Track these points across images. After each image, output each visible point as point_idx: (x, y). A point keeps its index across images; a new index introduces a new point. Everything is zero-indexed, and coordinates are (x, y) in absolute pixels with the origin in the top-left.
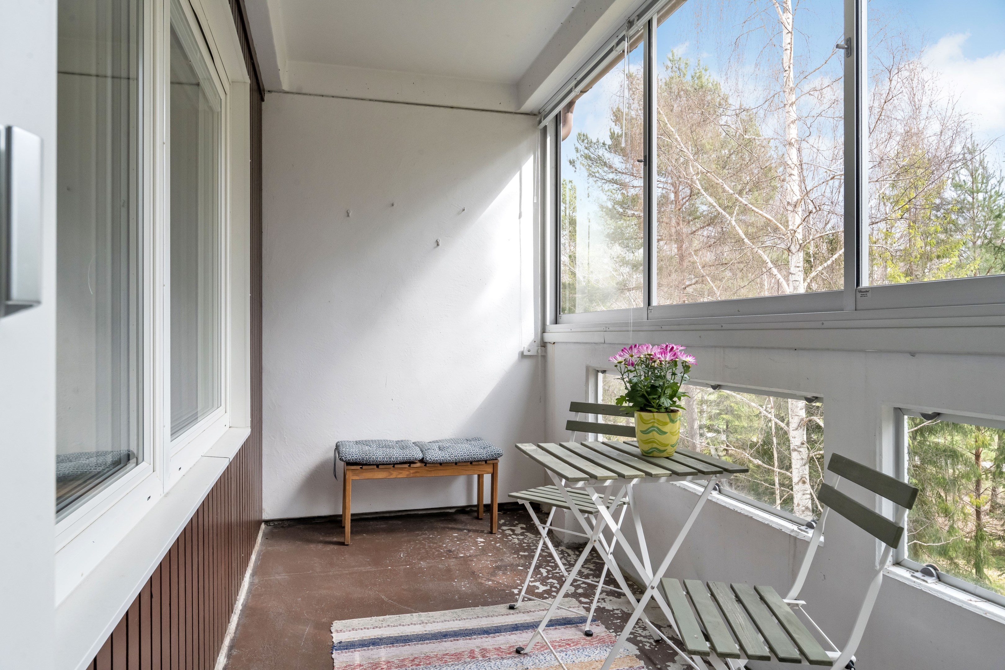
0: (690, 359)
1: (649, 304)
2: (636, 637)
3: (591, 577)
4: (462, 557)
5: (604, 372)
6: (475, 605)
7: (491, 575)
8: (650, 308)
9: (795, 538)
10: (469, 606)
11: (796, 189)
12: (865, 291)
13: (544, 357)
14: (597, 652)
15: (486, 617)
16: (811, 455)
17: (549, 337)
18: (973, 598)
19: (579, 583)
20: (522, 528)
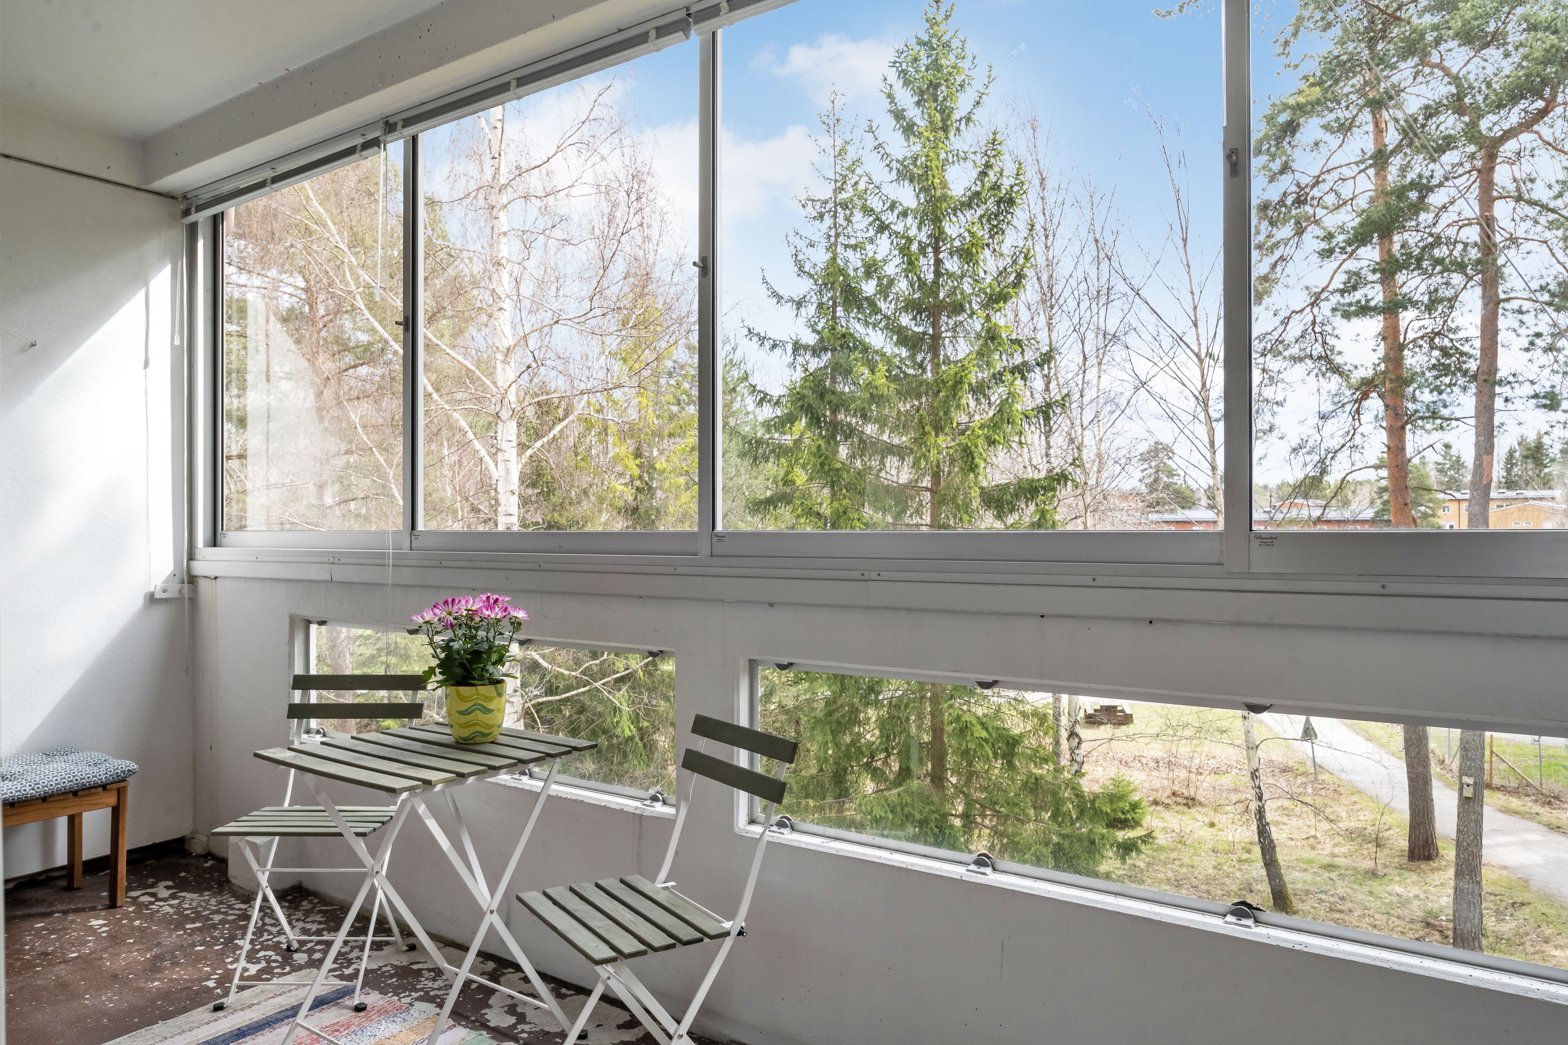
0: (521, 615)
1: (413, 526)
2: (428, 992)
3: (325, 933)
4: (76, 958)
5: (322, 623)
6: (151, 1022)
7: (152, 971)
8: (415, 532)
9: (641, 816)
10: (138, 1027)
11: (507, 329)
12: (721, 537)
13: (194, 600)
14: (383, 1027)
15: (180, 1034)
16: (526, 705)
17: (199, 568)
18: (825, 840)
19: (309, 945)
20: (168, 888)
